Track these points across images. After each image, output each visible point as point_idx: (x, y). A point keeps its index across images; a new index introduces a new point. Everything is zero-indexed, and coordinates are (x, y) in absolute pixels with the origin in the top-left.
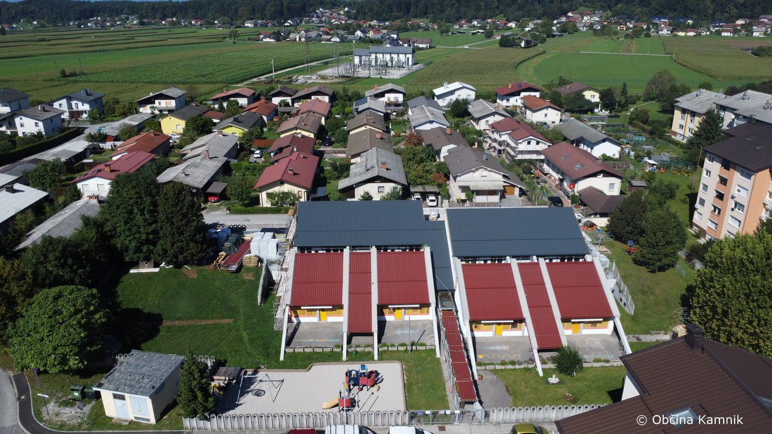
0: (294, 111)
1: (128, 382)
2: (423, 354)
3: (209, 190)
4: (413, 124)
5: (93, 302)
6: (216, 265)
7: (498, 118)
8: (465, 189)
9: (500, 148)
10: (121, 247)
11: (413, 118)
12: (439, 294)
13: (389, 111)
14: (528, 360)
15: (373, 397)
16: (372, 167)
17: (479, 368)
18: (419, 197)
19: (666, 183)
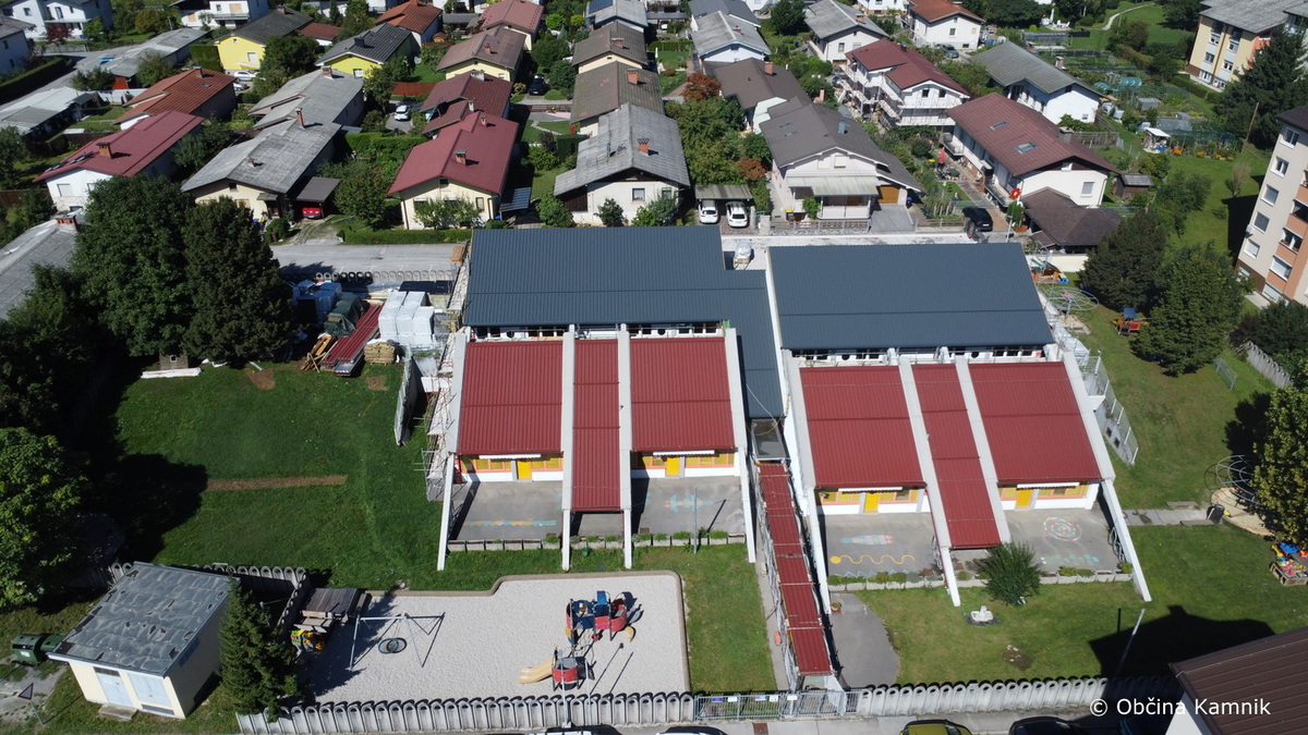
0: (473, 23)
1: (123, 640)
2: (721, 555)
3: (303, 196)
4: (700, 51)
5: (48, 466)
6: (311, 362)
7: (864, 40)
8: (802, 192)
9: (868, 102)
10: (119, 330)
11: (701, 37)
12: (754, 425)
13: (655, 22)
14: (929, 567)
15: (623, 655)
16: (621, 148)
17: (833, 588)
18: (713, 209)
19: (1188, 177)
